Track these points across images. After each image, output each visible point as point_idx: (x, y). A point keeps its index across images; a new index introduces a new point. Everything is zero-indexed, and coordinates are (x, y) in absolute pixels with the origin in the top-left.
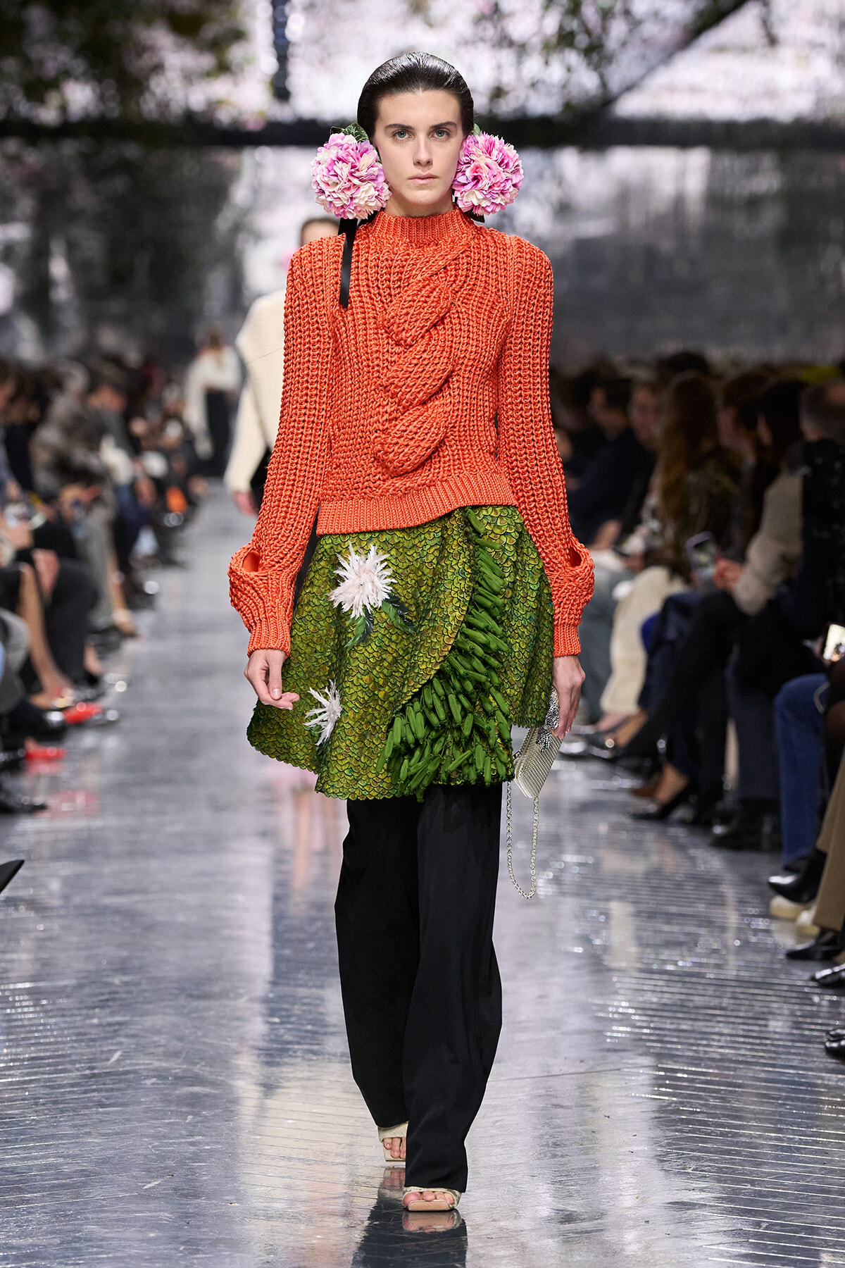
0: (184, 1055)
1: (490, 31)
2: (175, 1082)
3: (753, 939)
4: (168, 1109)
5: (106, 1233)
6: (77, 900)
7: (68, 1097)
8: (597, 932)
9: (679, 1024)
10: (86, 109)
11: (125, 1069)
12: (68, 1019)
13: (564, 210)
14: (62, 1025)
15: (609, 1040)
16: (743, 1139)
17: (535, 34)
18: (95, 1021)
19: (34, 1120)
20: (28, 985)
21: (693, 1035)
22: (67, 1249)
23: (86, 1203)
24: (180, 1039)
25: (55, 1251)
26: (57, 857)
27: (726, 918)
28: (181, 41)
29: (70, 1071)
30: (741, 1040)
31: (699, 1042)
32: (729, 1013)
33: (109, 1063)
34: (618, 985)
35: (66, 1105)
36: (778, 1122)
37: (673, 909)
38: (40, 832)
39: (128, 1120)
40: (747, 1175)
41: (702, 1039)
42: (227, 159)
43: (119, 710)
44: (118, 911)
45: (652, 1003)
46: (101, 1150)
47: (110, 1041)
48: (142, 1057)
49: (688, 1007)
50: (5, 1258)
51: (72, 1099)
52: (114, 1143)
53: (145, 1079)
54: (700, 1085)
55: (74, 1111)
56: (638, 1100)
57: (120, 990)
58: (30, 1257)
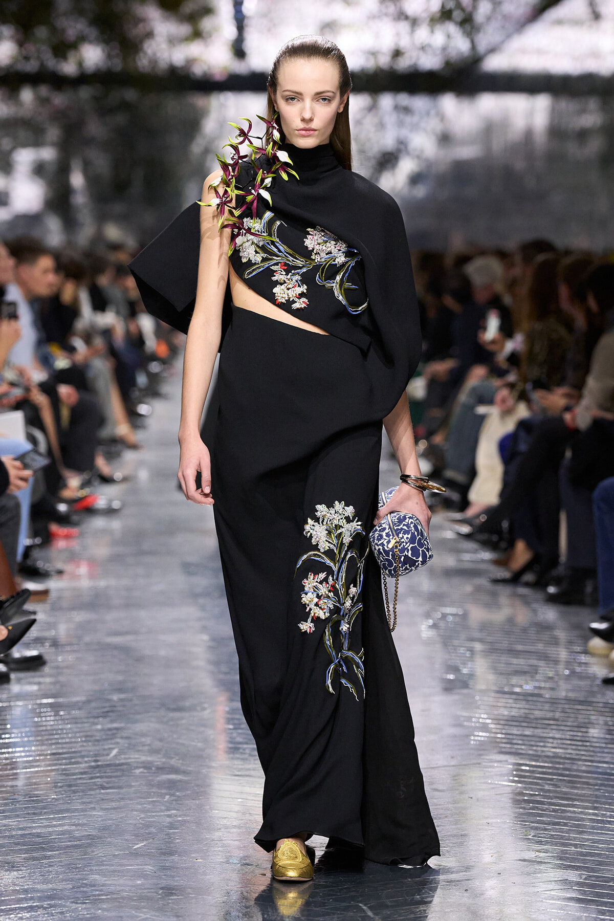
0: (163, 752)
1: (392, 9)
2: (156, 771)
3: (578, 669)
4: (151, 790)
5: (106, 880)
6: (87, 639)
7: (81, 781)
8: (464, 664)
9: (523, 731)
10: (97, 64)
11: (120, 762)
12: (79, 725)
13: (445, 139)
14: (75, 730)
15: (472, 742)
16: (569, 814)
17: (424, 11)
18: (99, 727)
19: (53, 798)
20: (50, 701)
21: (533, 739)
22: (77, 892)
23: (91, 859)
24: (161, 740)
25: (68, 894)
26: (73, 608)
27: (558, 654)
28: (166, 14)
29: (81, 763)
30: (569, 742)
31: (538, 744)
32: (559, 723)
33: (109, 758)
34: (480, 703)
35: (77, 788)
36: (596, 802)
37: (520, 647)
38: (60, 590)
39: (122, 799)
40: (571, 840)
41: (540, 742)
42: (199, 101)
43: (121, 500)
44: (116, 647)
45: (504, 716)
46: (102, 820)
47: (109, 742)
48: (133, 753)
49: (529, 718)
50: (32, 899)
51: (82, 783)
52: (112, 815)
53: (135, 769)
54: (538, 775)
55: (83, 792)
56: (493, 786)
57: (117, 705)
58: (50, 898)
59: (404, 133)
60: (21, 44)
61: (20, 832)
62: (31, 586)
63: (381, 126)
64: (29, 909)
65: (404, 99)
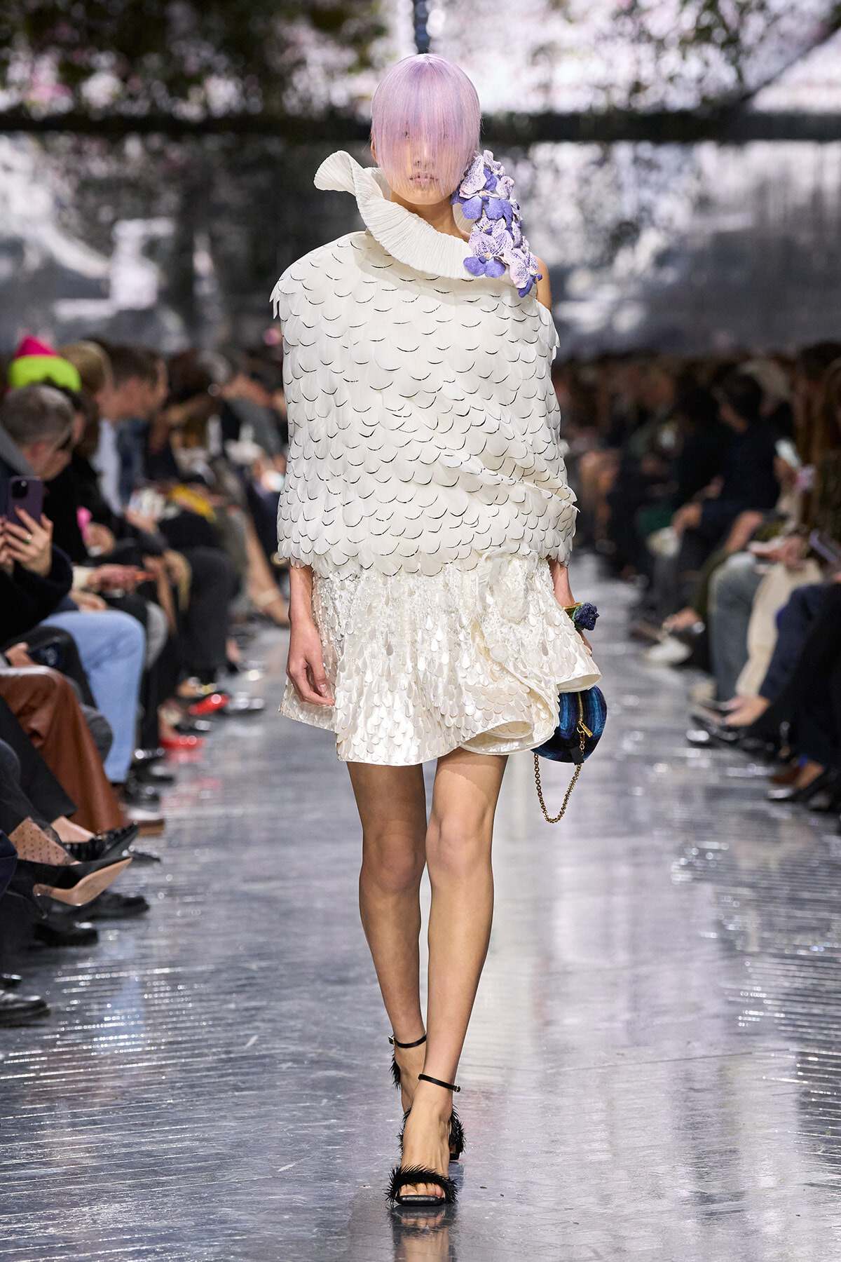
0: (319, 1039)
1: (629, 26)
2: (310, 1066)
4: (303, 1092)
5: (242, 1215)
6: (216, 886)
7: (206, 1080)
8: (730, 918)
9: (810, 1008)
10: (228, 105)
11: (261, 1053)
12: (205, 1004)
13: (703, 203)
14: (199, 1010)
15: (740, 1024)
17: (674, 29)
18: (232, 1006)
19: (170, 1104)
20: (166, 971)
21: (825, 1019)
22: (201, 1231)
23: (221, 1186)
24: (316, 1023)
25: (189, 1234)
26: (196, 845)
28: (322, 37)
29: (206, 1055)
31: (831, 1026)
33: (245, 1048)
34: (750, 970)
35: (202, 1089)
37: (806, 895)
38: (179, 820)
39: (263, 1104)
41: (833, 1023)
43: (264, 698)
44: (256, 898)
45: (785, 988)
46: (236, 1133)
47: (246, 1026)
48: (278, 1041)
49: (820, 991)
50: (140, 1240)
51: (208, 1083)
52: (249, 1126)
53: (280, 1063)
54: (831, 1069)
55: (210, 1095)
56: (769, 1084)
57: (256, 975)
58: (165, 1239)
59: (647, 195)
60: (124, 79)
61: (124, 1150)
62: (139, 815)
63: (618, 187)
64: (136, 1255)
65: (646, 150)
